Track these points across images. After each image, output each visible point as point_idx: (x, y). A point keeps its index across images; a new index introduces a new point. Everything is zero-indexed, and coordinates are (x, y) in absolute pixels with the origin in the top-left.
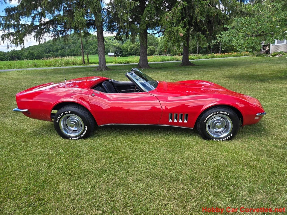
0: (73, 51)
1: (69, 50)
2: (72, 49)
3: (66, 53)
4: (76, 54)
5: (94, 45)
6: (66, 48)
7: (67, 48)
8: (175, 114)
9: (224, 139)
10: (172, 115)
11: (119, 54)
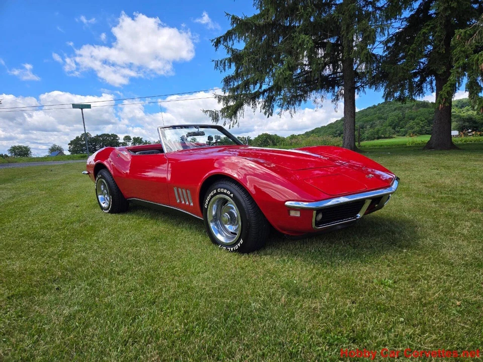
0: (378, 132)
1: (370, 130)
2: (377, 128)
3: (366, 135)
4: (383, 136)
5: (418, 119)
6: (366, 128)
7: (368, 126)
8: (180, 190)
9: (232, 249)
10: (178, 191)
11: (469, 132)
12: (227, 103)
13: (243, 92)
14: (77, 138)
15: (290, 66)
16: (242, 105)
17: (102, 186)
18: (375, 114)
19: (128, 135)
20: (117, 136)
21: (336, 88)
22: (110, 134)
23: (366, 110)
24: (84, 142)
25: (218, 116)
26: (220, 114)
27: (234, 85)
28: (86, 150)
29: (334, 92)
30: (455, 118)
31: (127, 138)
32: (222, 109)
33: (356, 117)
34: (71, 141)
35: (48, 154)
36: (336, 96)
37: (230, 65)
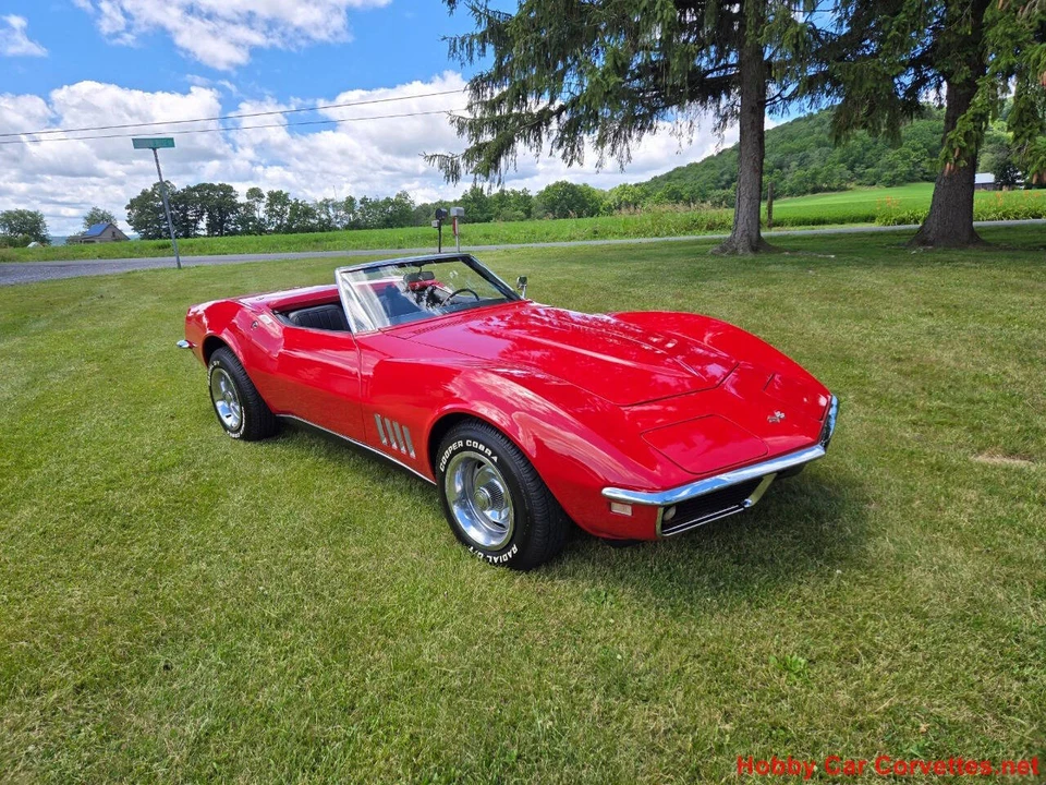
0: (814, 176)
1: (798, 173)
2: (812, 166)
3: (788, 183)
4: (825, 186)
6: (788, 167)
7: (794, 164)
8: (387, 421)
9: (496, 559)
10: (383, 423)
11: (1019, 177)
12: (477, 136)
13: (514, 111)
14: (144, 193)
15: (619, 63)
16: (511, 142)
17: (222, 383)
18: (810, 134)
19: (255, 186)
20: (230, 189)
21: (724, 96)
22: (217, 184)
23: (791, 124)
24: (161, 203)
25: (457, 167)
26: (462, 163)
27: (492, 94)
28: (166, 219)
29: (718, 106)
30: (990, 143)
31: (255, 193)
32: (467, 151)
33: (767, 142)
34: (131, 201)
35: (84, 230)
36: (722, 117)
37: (484, 47)
